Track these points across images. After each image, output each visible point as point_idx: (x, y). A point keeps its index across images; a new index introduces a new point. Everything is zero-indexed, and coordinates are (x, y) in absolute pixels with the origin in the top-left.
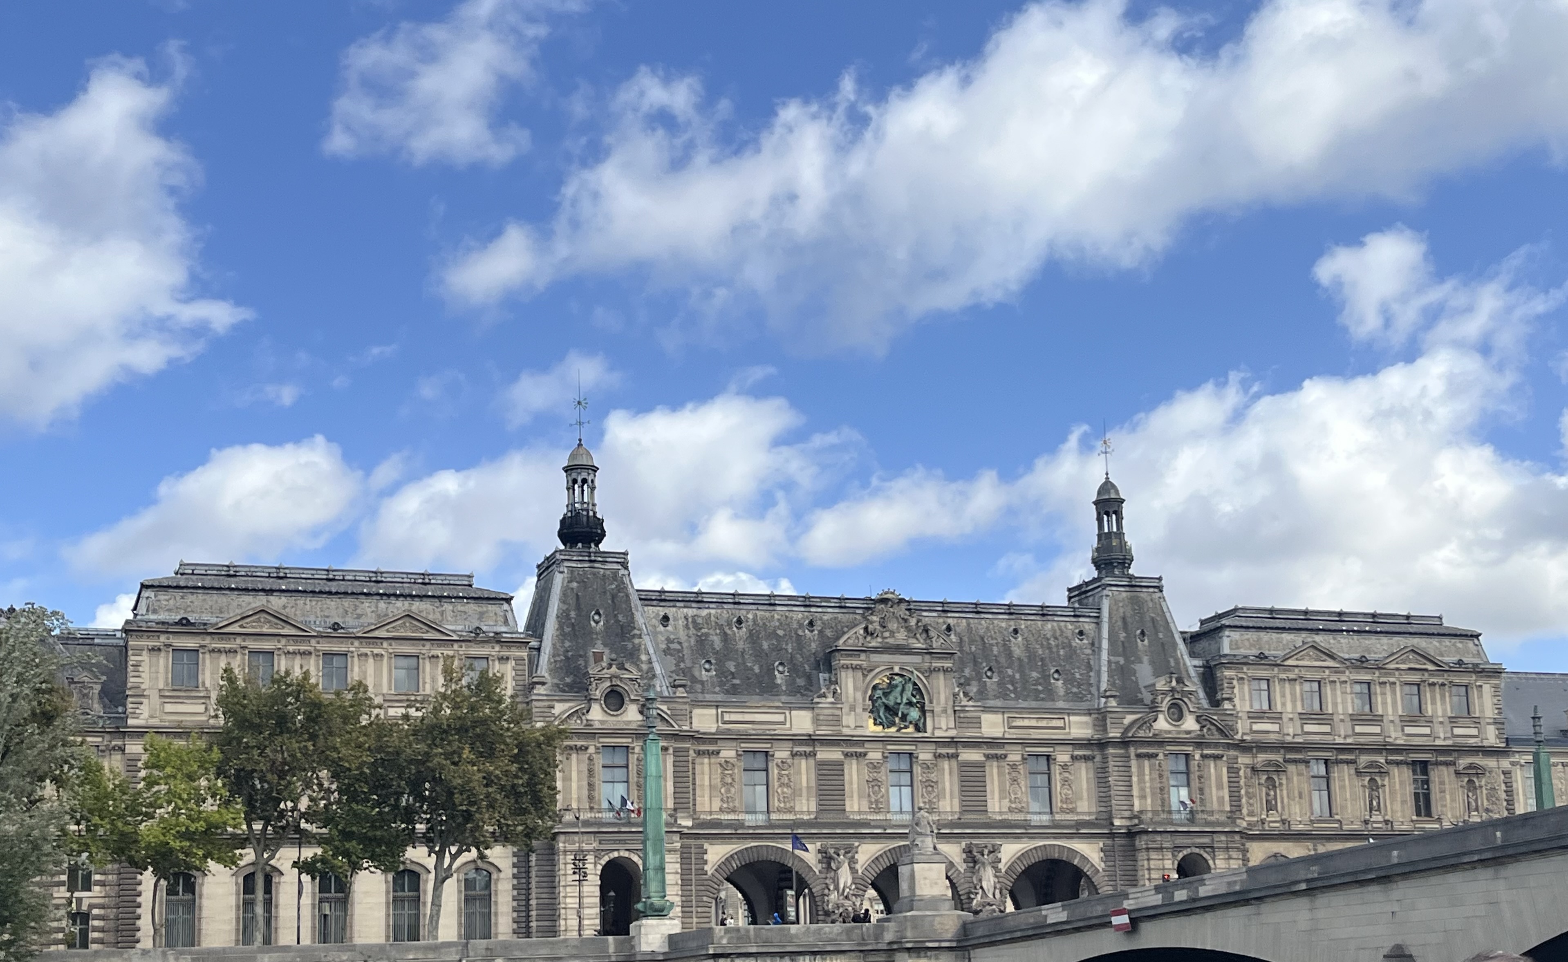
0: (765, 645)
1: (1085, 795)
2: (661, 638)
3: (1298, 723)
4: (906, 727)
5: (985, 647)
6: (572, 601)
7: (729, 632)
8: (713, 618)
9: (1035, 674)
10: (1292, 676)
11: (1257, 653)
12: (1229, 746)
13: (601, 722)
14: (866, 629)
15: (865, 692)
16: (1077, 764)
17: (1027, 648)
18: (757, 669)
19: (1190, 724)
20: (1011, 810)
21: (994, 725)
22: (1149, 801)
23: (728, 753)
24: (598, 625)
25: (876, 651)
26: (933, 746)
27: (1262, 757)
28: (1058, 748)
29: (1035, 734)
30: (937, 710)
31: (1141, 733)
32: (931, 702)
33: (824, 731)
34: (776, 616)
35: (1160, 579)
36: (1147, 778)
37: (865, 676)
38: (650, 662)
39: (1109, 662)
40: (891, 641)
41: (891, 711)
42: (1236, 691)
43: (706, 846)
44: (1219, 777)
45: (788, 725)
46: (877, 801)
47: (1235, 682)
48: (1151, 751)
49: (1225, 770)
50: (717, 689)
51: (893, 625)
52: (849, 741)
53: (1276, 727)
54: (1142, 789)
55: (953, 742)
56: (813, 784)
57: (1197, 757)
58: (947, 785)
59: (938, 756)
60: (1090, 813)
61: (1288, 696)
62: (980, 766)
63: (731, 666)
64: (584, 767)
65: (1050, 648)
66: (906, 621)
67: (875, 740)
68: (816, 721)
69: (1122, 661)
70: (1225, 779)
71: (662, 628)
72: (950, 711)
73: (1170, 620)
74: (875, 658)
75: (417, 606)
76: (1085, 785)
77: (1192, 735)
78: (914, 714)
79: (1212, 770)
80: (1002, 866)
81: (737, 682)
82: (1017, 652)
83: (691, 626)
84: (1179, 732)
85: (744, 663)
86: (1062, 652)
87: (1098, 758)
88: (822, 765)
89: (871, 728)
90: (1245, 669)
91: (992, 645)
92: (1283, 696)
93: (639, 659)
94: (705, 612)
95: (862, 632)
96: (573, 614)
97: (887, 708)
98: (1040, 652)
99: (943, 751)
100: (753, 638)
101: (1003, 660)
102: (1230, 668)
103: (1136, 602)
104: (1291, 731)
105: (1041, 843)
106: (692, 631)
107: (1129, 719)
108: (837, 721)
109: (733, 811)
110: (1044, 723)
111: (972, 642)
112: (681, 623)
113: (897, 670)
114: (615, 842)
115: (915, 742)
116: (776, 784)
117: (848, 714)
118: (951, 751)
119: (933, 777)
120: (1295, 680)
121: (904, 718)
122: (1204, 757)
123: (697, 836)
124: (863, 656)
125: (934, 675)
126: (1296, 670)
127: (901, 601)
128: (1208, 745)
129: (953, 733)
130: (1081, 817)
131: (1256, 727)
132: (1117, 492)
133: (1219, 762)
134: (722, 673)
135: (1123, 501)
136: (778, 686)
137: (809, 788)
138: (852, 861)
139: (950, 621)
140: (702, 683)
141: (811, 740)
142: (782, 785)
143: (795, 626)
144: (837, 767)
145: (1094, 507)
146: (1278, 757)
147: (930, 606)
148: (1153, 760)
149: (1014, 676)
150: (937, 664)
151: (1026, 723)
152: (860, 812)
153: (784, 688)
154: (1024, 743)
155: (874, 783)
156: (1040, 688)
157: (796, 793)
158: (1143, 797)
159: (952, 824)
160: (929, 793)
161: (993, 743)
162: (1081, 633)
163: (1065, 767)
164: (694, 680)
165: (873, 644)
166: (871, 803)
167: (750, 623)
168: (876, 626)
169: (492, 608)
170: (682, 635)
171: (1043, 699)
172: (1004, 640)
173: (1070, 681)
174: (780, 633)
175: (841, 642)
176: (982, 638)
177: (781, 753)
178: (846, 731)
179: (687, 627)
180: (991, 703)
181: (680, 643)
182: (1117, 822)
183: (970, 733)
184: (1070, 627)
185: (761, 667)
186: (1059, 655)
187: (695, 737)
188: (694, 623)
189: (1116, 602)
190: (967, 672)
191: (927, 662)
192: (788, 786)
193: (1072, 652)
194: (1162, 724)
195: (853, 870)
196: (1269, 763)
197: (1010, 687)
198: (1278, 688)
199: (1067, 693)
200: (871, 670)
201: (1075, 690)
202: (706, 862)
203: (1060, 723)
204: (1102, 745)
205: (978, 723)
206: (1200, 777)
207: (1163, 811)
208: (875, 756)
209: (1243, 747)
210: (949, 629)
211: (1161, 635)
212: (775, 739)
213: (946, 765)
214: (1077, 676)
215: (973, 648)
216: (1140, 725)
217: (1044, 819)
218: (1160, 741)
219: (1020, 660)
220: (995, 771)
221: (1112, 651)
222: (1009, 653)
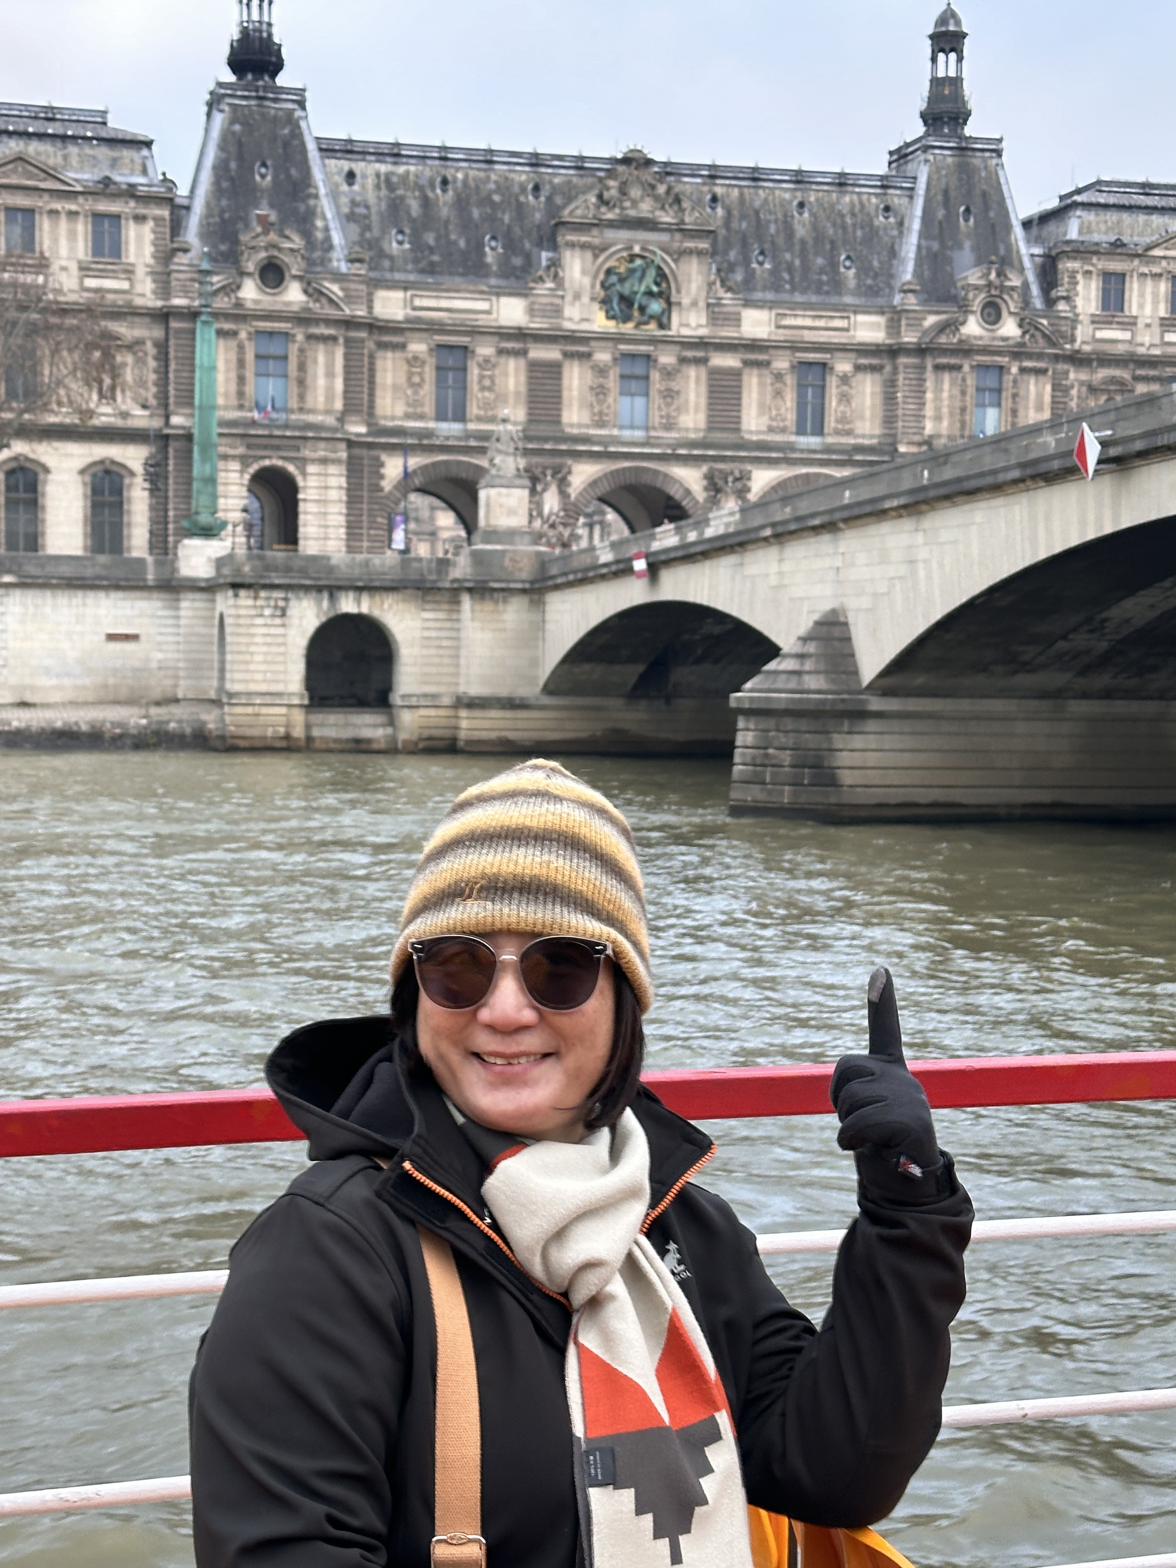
0: (476, 213)
1: (868, 413)
2: (344, 200)
3: (1156, 330)
4: (646, 323)
5: (759, 226)
6: (233, 149)
7: (430, 195)
8: (411, 177)
9: (820, 261)
10: (1156, 270)
11: (1112, 238)
12: (1056, 358)
13: (256, 302)
14: (600, 197)
15: (595, 277)
16: (860, 376)
17: (815, 227)
18: (462, 243)
19: (1010, 328)
20: (771, 430)
21: (757, 323)
22: (945, 423)
23: (418, 347)
24: (263, 178)
25: (611, 224)
26: (677, 348)
27: (1103, 373)
28: (838, 354)
29: (809, 336)
30: (686, 301)
31: (943, 339)
32: (679, 291)
33: (538, 324)
34: (493, 177)
35: (1000, 140)
36: (945, 395)
37: (596, 257)
38: (327, 229)
39: (919, 247)
40: (632, 213)
41: (627, 301)
42: (1080, 288)
43: (384, 457)
44: (1040, 396)
45: (494, 316)
46: (601, 413)
47: (1079, 277)
48: (953, 361)
49: (1048, 388)
50: (410, 267)
51: (635, 192)
52: (571, 338)
53: (1127, 335)
54: (938, 409)
55: (702, 344)
56: (523, 389)
57: (1014, 370)
58: (692, 397)
59: (683, 360)
60: (872, 437)
61: (1149, 298)
62: (736, 374)
63: (430, 238)
64: (233, 356)
65: (844, 227)
66: (653, 187)
67: (604, 338)
68: (531, 311)
69: (935, 246)
70: (1047, 399)
71: (345, 187)
72: (702, 304)
73: (1006, 195)
74: (610, 234)
75: (33, 148)
76: (868, 402)
77: (1011, 342)
78: (656, 307)
79: (1032, 388)
80: (753, 496)
81: (436, 258)
82: (800, 231)
83: (383, 186)
84: (994, 339)
85: (447, 235)
86: (859, 233)
87: (888, 369)
88: (534, 367)
89: (600, 322)
90: (1095, 260)
91: (769, 222)
92: (1142, 295)
93: (313, 225)
94: (401, 169)
95: (594, 200)
96: (233, 165)
97: (622, 298)
98: (831, 231)
99: (689, 354)
100: (461, 204)
101: (781, 241)
102: (1075, 259)
103: (965, 171)
104: (1147, 340)
105: (804, 470)
106: (384, 192)
107: (931, 320)
108: (557, 311)
109: (421, 417)
110: (821, 323)
111: (743, 217)
112: (370, 181)
113: (637, 249)
114: (266, 447)
115: (653, 341)
116: (476, 387)
117: (572, 304)
118: (700, 354)
119: (675, 385)
120: (1160, 275)
121: (642, 309)
122: (1023, 370)
123: (371, 446)
124: (595, 232)
125: (684, 259)
126: (1164, 263)
127: (649, 162)
128: (1030, 356)
129: (703, 332)
130: (860, 441)
131: (1100, 334)
132: (958, 23)
133: (1042, 379)
134: (418, 245)
135: (964, 35)
136: (487, 266)
137: (517, 393)
138: (563, 483)
139: (719, 190)
140: (391, 258)
141: (521, 334)
142: (483, 389)
143: (516, 189)
144: (553, 371)
145: (929, 42)
146: (1124, 374)
147: (693, 170)
148: (955, 374)
149: (793, 262)
150: (690, 244)
151: (799, 322)
152: (580, 426)
153: (495, 268)
154: (794, 347)
155: (600, 391)
156: (824, 278)
157: (501, 399)
158: (938, 418)
159: (693, 444)
160: (668, 405)
161: (754, 345)
162: (887, 209)
163: (845, 379)
164: (382, 254)
165: (610, 216)
166: (594, 414)
167: (459, 184)
168: (614, 192)
169: (127, 154)
170: (371, 197)
171: (827, 293)
172: (785, 216)
173: (864, 270)
174: (497, 198)
175: (566, 212)
176: (757, 213)
177: (485, 350)
178: (568, 325)
179: (378, 187)
180: (758, 295)
181: (367, 207)
182: (902, 449)
183: (727, 333)
184: (874, 200)
185: (468, 241)
186: (855, 238)
187: (375, 326)
188: (387, 182)
189: (938, 170)
190: (733, 255)
191: (678, 242)
192: (490, 389)
193: (872, 233)
194: (973, 328)
195: (563, 493)
196: (1113, 380)
197: (786, 276)
198: (1135, 285)
199: (858, 286)
200: (604, 249)
201: (869, 282)
202: (382, 477)
203: (842, 323)
204: (893, 352)
205: (737, 320)
206: (1015, 396)
207: (962, 436)
208: (603, 356)
209: (1078, 360)
210: (714, 199)
211: (992, 214)
212: (475, 332)
213: (692, 372)
214: (876, 264)
215: (744, 225)
216: (942, 328)
217: (813, 441)
218: (966, 349)
219: (803, 242)
220: (755, 380)
221: (924, 234)
222: (790, 233)
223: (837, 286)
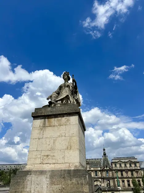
3: (119, 168)
12: (112, 170)
20: (94, 176)
27: (116, 171)
28: (98, 171)
36: (104, 173)
61: (118, 165)
65: (98, 162)
76: (100, 174)
77: (108, 169)
79: (110, 172)
90: (114, 163)
125: (87, 165)
130: (100, 177)
131: (115, 168)
132: (105, 149)
139: (90, 160)
151: (95, 169)
162: (101, 161)
180: (92, 167)
183: (90, 170)
189: (104, 158)
203: (98, 168)
204: (101, 170)
207: (106, 176)
211: (107, 160)
214: (100, 164)
215: (92, 162)
216: (103, 168)
218: (105, 170)
220: (92, 173)
221: (103, 162)
222: (95, 163)
223: (98, 166)
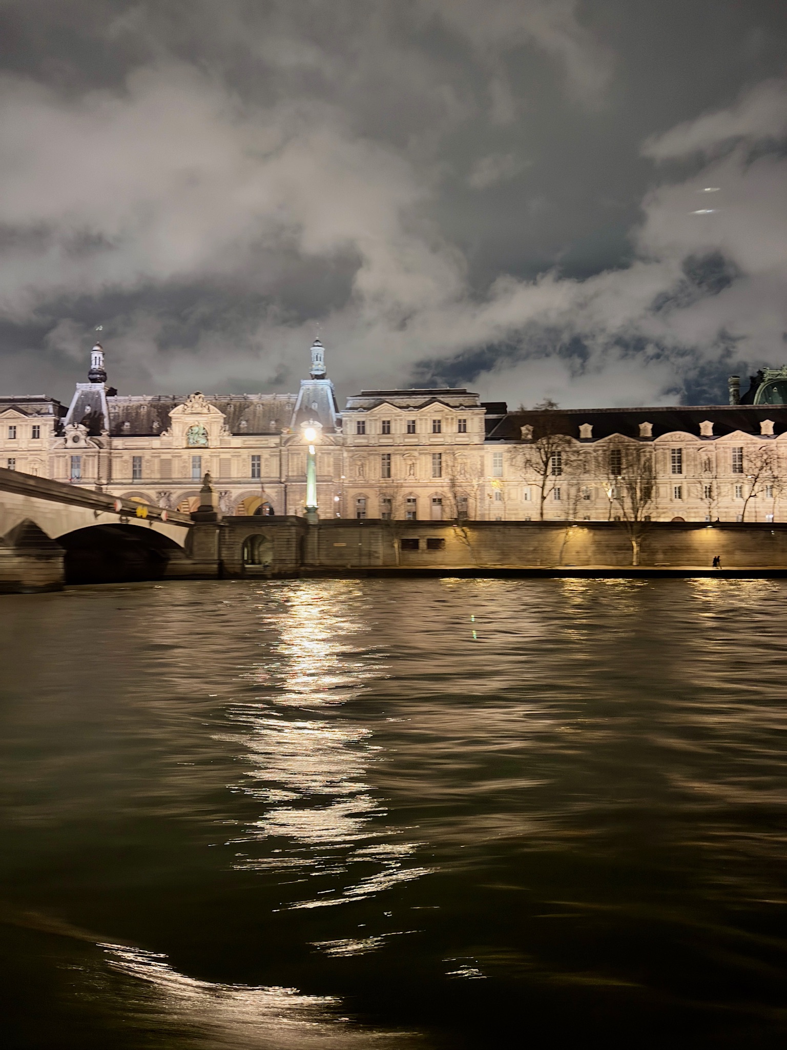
0: (152, 416)
1: (275, 470)
2: (112, 415)
3: (377, 439)
5: (245, 413)
6: (80, 403)
7: (139, 411)
9: (264, 423)
10: (375, 418)
13: (71, 447)
14: (184, 407)
15: (183, 432)
16: (272, 458)
17: (263, 412)
20: (242, 477)
23: (126, 457)
24: (88, 410)
25: (187, 416)
26: (210, 453)
27: (357, 453)
30: (213, 438)
32: (211, 435)
33: (164, 448)
34: (160, 404)
36: (295, 463)
37: (183, 426)
39: (297, 416)
40: (195, 411)
42: (348, 426)
45: (150, 446)
46: (185, 474)
47: (348, 422)
48: (297, 452)
51: (196, 405)
52: (174, 452)
53: (366, 441)
55: (218, 451)
56: (159, 468)
57: (319, 454)
58: (215, 468)
59: (211, 457)
60: (276, 478)
61: (373, 428)
62: (229, 459)
63: (137, 424)
64: (64, 463)
66: (202, 404)
68: (162, 444)
71: (113, 411)
72: (218, 439)
74: (188, 419)
76: (275, 467)
78: (203, 440)
79: (326, 459)
80: (232, 499)
81: (137, 430)
83: (125, 410)
85: (142, 423)
87: (280, 456)
88: (162, 461)
90: (353, 416)
91: (248, 412)
95: (182, 409)
96: (79, 408)
99: (214, 454)
100: (148, 413)
101: (251, 417)
102: (346, 416)
104: (373, 442)
108: (170, 444)
109: (127, 478)
110: (259, 442)
111: (240, 411)
112: (121, 409)
113: (196, 423)
115: (202, 451)
116: (145, 468)
117: (175, 441)
118: (217, 454)
119: (209, 464)
120: (377, 420)
124: (182, 418)
125: (212, 424)
128: (324, 449)
130: (272, 479)
131: (356, 441)
134: (132, 427)
137: (157, 470)
138: (169, 497)
139: (233, 403)
141: (158, 452)
143: (166, 408)
144: (169, 461)
146: (365, 453)
148: (298, 456)
149: (254, 424)
150: (214, 420)
151: (251, 443)
152: (178, 478)
153: (155, 432)
154: (249, 450)
156: (264, 428)
157: (153, 472)
158: (293, 471)
159: (214, 483)
161: (235, 451)
162: (289, 405)
163: (266, 459)
164: (121, 430)
165: (187, 413)
167: (148, 408)
168: (189, 406)
172: (254, 410)
173: (280, 424)
174: (160, 410)
175: (172, 413)
176: (245, 409)
177: (147, 457)
178: (174, 448)
181: (119, 416)
182: (283, 481)
184: (285, 403)
185: (148, 424)
189: (307, 391)
190: (234, 423)
191: (209, 419)
192: (149, 469)
193: (283, 413)
195: (168, 500)
196: (361, 456)
197: (251, 428)
198: (368, 424)
199: (276, 430)
200: (186, 424)
201: (280, 428)
205: (230, 443)
207: (302, 476)
208: (185, 457)
210: (231, 406)
212: (144, 452)
213: (215, 460)
214: (284, 422)
217: (257, 480)
219: (259, 417)
220: (236, 462)
221: (300, 411)
222: (255, 415)
223: (268, 430)
